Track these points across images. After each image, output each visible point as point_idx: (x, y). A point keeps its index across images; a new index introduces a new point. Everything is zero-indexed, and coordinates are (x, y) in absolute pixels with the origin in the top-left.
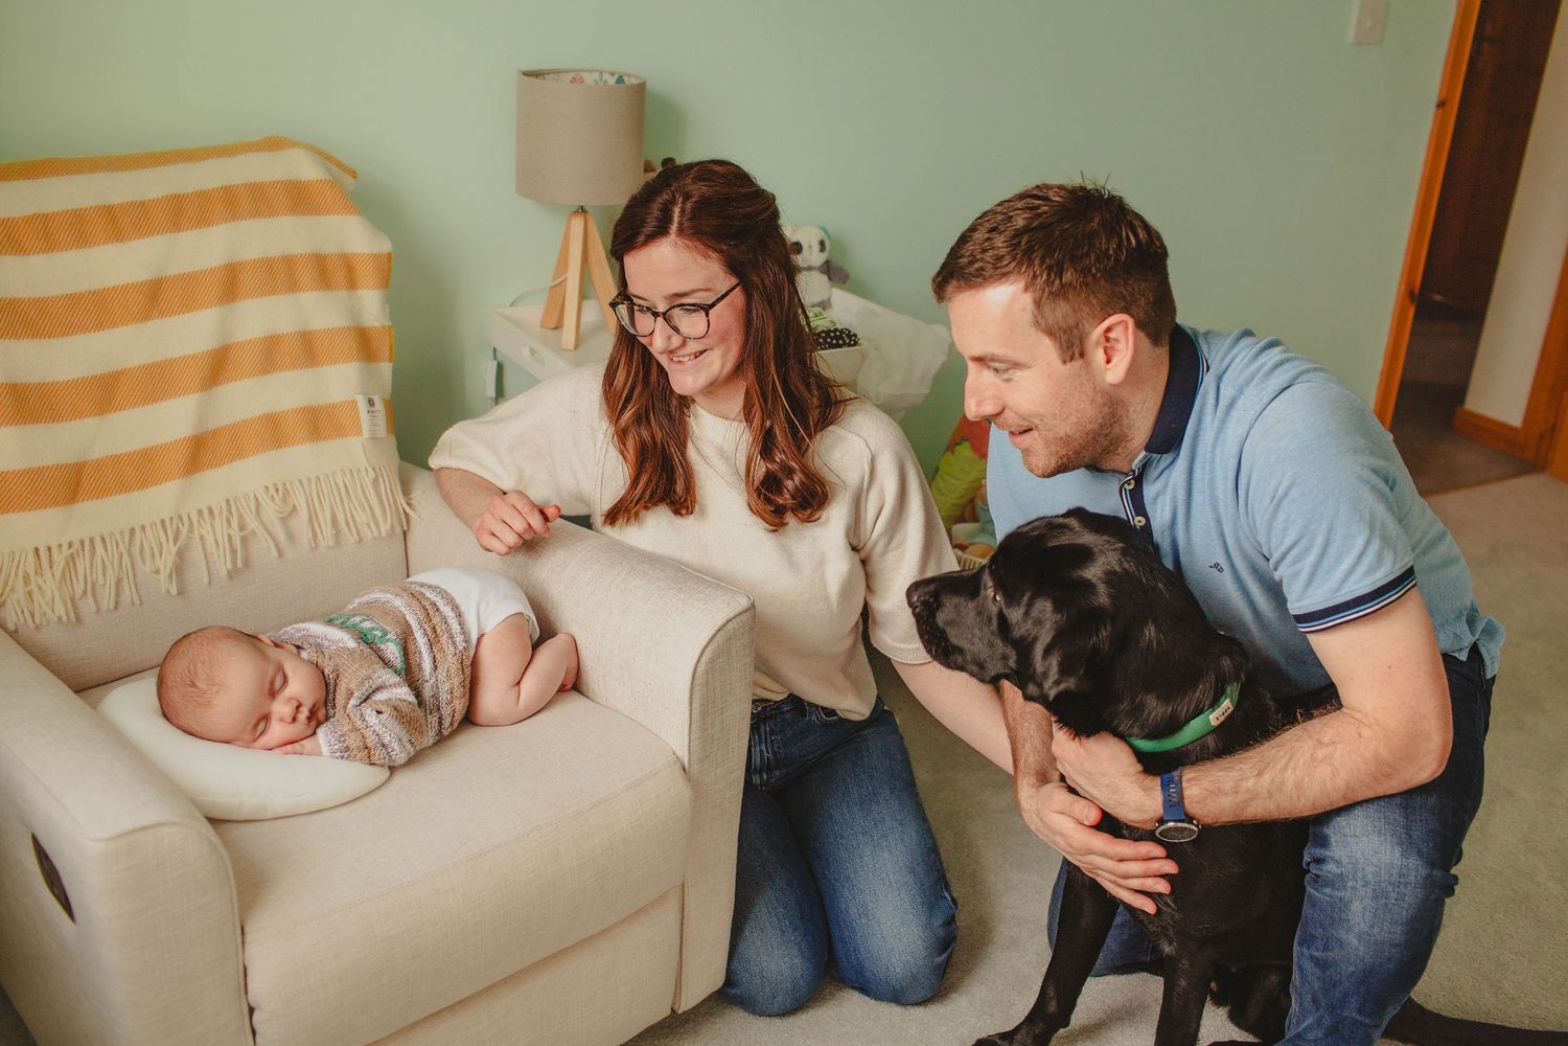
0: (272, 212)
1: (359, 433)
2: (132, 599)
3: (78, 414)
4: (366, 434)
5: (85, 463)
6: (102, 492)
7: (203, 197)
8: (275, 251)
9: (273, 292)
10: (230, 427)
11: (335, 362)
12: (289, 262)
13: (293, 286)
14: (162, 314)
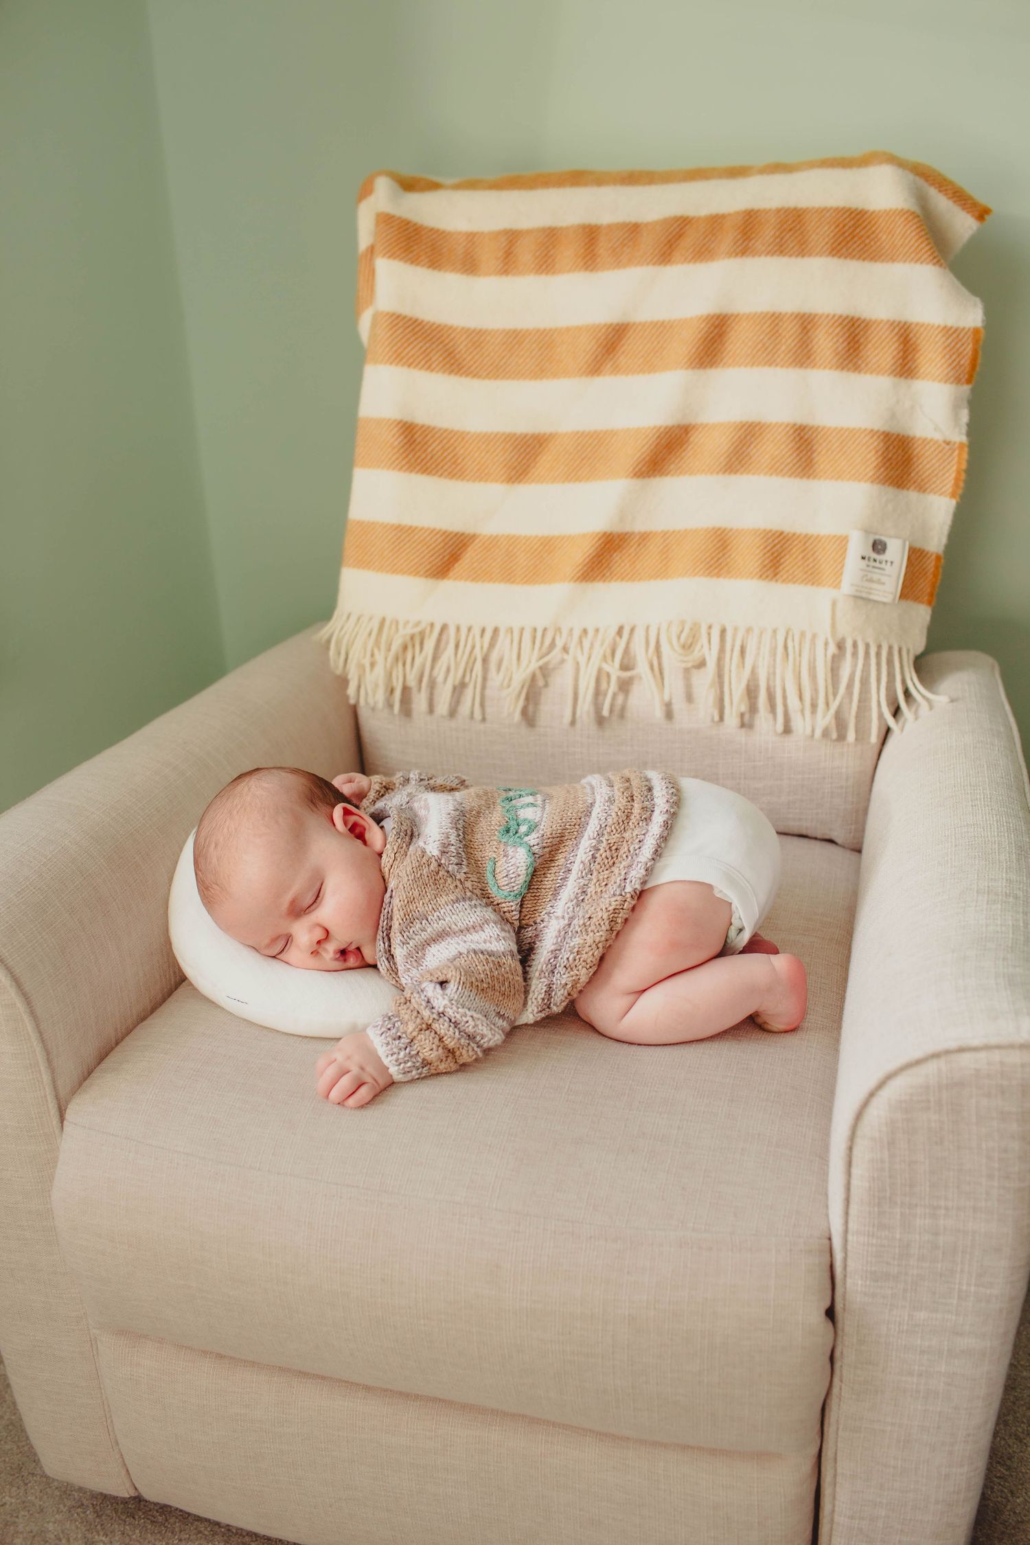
0: (803, 250)
1: (837, 585)
2: (472, 713)
3: (482, 476)
4: (847, 586)
5: (473, 537)
6: (478, 575)
7: (716, 222)
8: (789, 305)
9: (770, 363)
10: (665, 535)
11: (839, 476)
12: (806, 323)
13: (803, 356)
14: (616, 370)
